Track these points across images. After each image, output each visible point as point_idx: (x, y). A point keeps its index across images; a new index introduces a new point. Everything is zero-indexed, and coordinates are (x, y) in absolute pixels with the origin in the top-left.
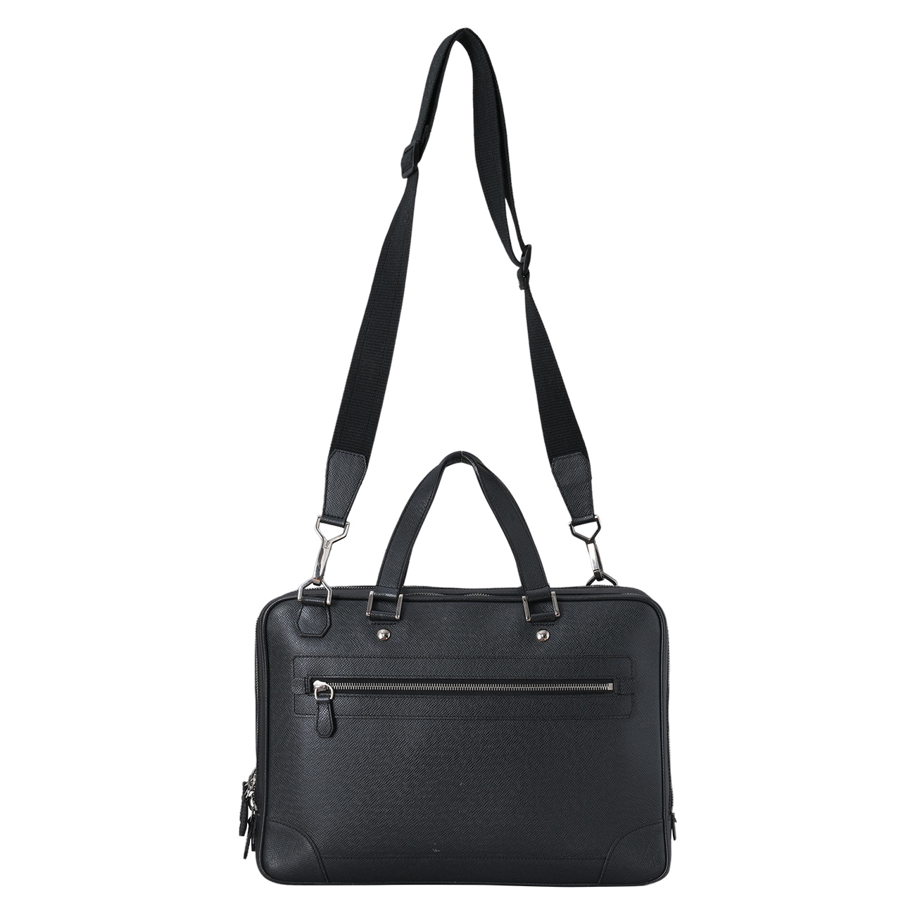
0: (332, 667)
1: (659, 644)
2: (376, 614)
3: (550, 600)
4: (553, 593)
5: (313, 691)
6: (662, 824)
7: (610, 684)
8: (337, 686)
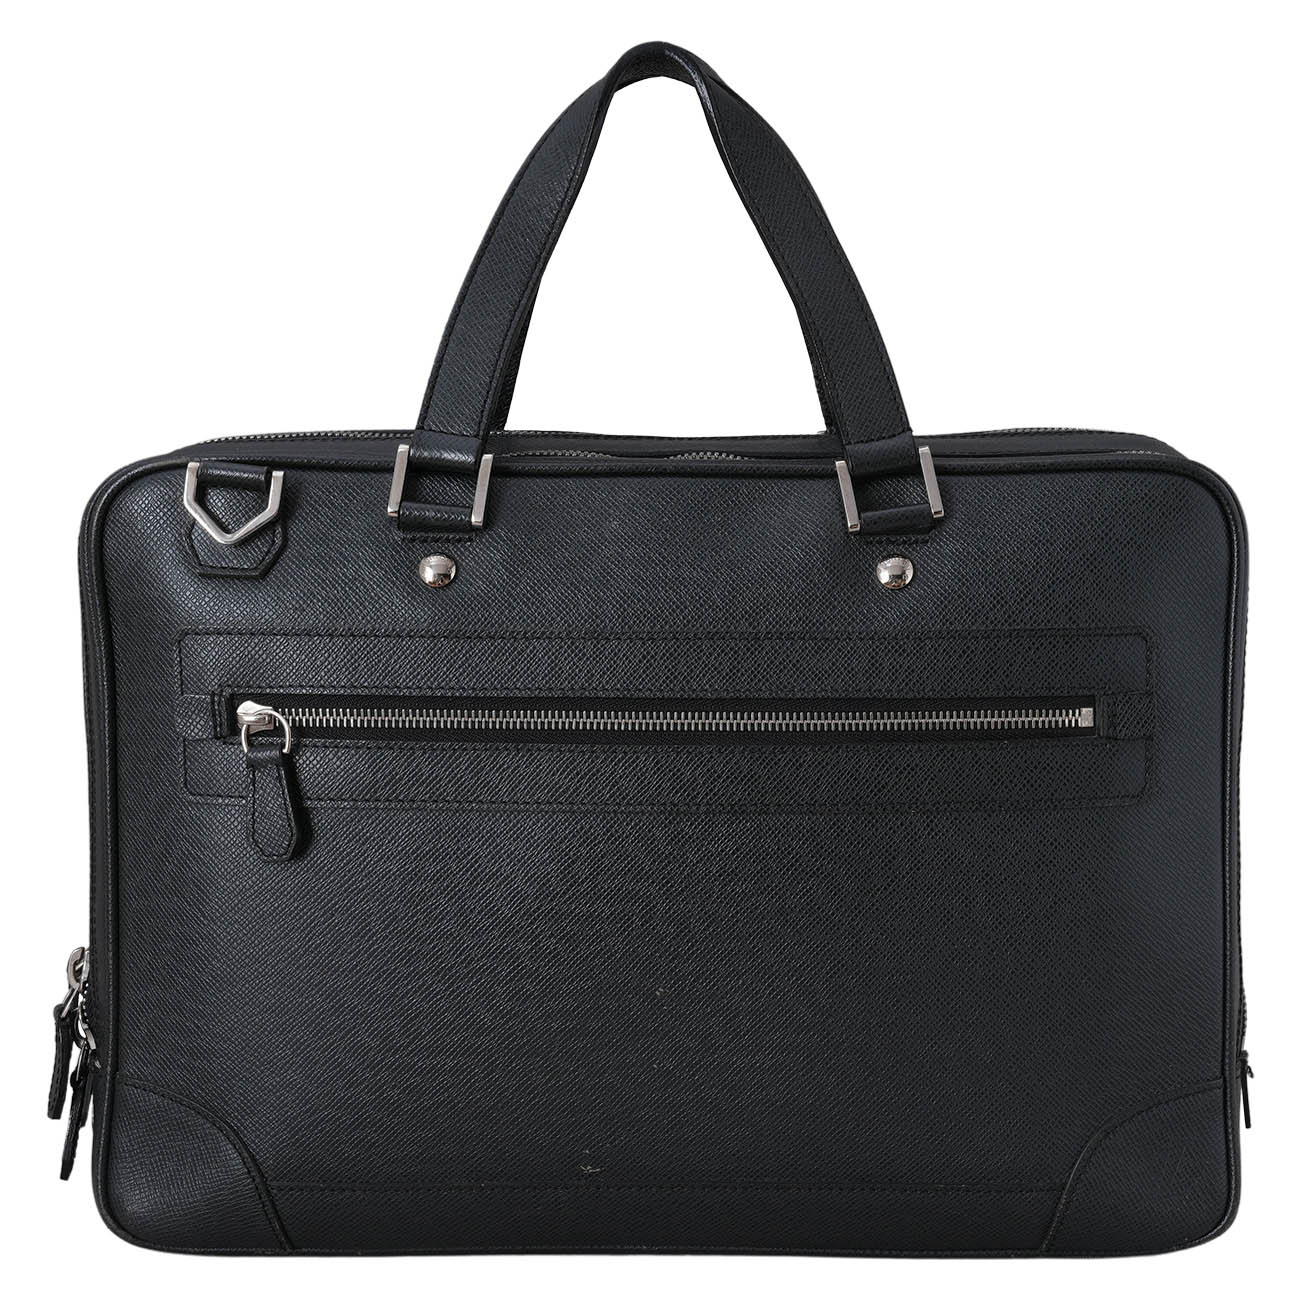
0: (292, 663)
1: (1224, 595)
2: (416, 511)
3: (916, 471)
4: (924, 450)
5: (237, 732)
6: (1219, 1092)
7: (1084, 710)
8: (307, 718)
